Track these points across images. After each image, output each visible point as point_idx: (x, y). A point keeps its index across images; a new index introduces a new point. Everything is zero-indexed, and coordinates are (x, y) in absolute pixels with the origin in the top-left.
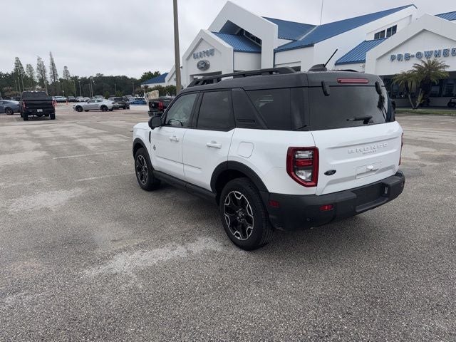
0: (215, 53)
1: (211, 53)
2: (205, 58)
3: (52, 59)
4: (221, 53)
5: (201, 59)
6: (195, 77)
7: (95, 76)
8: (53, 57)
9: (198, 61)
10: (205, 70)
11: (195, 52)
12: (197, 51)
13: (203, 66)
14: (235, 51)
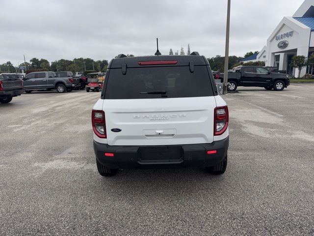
0: (294, 34)
1: (290, 34)
2: (285, 39)
3: (189, 49)
4: (298, 34)
5: (281, 40)
6: (276, 54)
7: (215, 57)
8: (190, 47)
9: (279, 41)
10: (284, 48)
11: (278, 35)
12: (280, 34)
13: (282, 45)
14: (311, 31)
